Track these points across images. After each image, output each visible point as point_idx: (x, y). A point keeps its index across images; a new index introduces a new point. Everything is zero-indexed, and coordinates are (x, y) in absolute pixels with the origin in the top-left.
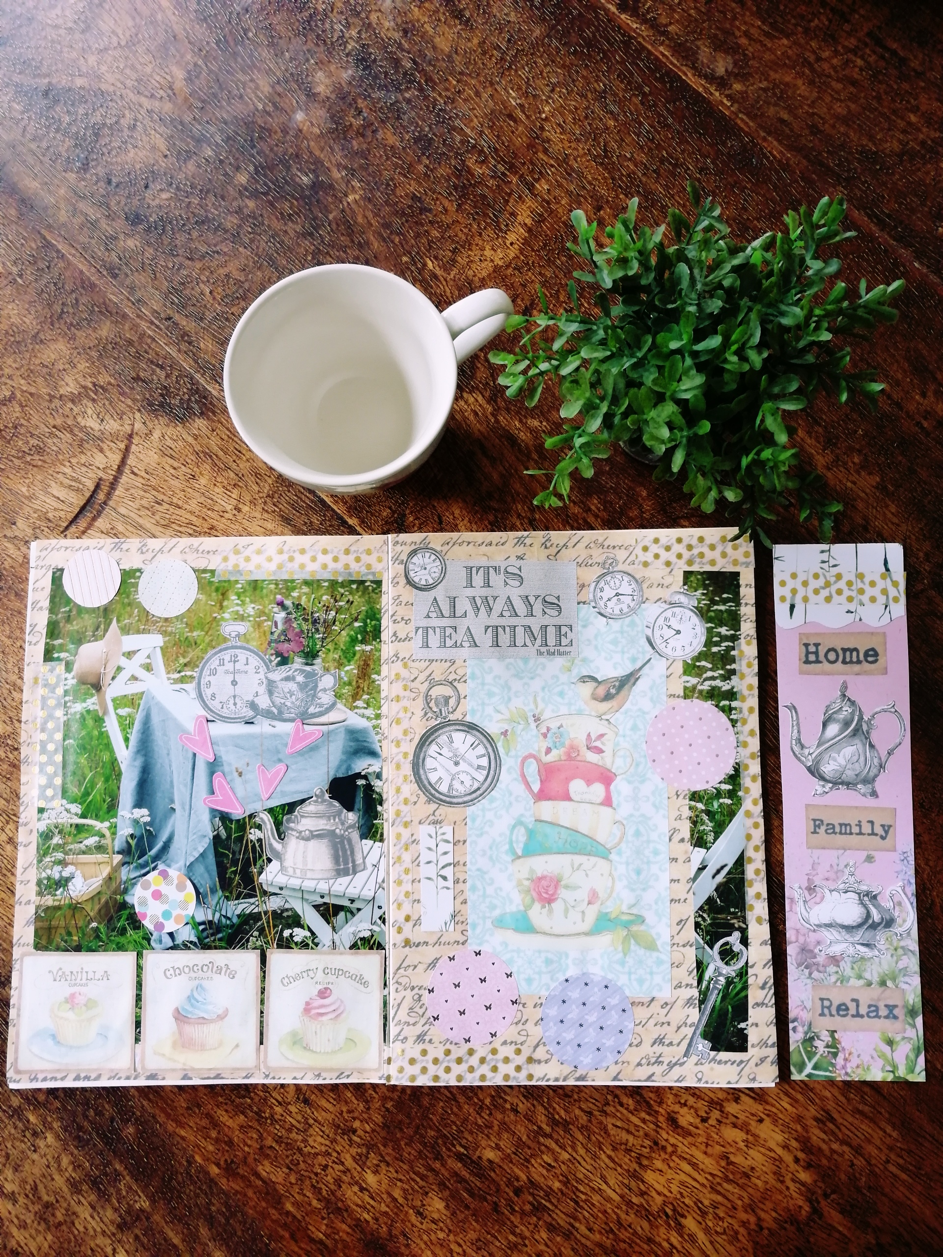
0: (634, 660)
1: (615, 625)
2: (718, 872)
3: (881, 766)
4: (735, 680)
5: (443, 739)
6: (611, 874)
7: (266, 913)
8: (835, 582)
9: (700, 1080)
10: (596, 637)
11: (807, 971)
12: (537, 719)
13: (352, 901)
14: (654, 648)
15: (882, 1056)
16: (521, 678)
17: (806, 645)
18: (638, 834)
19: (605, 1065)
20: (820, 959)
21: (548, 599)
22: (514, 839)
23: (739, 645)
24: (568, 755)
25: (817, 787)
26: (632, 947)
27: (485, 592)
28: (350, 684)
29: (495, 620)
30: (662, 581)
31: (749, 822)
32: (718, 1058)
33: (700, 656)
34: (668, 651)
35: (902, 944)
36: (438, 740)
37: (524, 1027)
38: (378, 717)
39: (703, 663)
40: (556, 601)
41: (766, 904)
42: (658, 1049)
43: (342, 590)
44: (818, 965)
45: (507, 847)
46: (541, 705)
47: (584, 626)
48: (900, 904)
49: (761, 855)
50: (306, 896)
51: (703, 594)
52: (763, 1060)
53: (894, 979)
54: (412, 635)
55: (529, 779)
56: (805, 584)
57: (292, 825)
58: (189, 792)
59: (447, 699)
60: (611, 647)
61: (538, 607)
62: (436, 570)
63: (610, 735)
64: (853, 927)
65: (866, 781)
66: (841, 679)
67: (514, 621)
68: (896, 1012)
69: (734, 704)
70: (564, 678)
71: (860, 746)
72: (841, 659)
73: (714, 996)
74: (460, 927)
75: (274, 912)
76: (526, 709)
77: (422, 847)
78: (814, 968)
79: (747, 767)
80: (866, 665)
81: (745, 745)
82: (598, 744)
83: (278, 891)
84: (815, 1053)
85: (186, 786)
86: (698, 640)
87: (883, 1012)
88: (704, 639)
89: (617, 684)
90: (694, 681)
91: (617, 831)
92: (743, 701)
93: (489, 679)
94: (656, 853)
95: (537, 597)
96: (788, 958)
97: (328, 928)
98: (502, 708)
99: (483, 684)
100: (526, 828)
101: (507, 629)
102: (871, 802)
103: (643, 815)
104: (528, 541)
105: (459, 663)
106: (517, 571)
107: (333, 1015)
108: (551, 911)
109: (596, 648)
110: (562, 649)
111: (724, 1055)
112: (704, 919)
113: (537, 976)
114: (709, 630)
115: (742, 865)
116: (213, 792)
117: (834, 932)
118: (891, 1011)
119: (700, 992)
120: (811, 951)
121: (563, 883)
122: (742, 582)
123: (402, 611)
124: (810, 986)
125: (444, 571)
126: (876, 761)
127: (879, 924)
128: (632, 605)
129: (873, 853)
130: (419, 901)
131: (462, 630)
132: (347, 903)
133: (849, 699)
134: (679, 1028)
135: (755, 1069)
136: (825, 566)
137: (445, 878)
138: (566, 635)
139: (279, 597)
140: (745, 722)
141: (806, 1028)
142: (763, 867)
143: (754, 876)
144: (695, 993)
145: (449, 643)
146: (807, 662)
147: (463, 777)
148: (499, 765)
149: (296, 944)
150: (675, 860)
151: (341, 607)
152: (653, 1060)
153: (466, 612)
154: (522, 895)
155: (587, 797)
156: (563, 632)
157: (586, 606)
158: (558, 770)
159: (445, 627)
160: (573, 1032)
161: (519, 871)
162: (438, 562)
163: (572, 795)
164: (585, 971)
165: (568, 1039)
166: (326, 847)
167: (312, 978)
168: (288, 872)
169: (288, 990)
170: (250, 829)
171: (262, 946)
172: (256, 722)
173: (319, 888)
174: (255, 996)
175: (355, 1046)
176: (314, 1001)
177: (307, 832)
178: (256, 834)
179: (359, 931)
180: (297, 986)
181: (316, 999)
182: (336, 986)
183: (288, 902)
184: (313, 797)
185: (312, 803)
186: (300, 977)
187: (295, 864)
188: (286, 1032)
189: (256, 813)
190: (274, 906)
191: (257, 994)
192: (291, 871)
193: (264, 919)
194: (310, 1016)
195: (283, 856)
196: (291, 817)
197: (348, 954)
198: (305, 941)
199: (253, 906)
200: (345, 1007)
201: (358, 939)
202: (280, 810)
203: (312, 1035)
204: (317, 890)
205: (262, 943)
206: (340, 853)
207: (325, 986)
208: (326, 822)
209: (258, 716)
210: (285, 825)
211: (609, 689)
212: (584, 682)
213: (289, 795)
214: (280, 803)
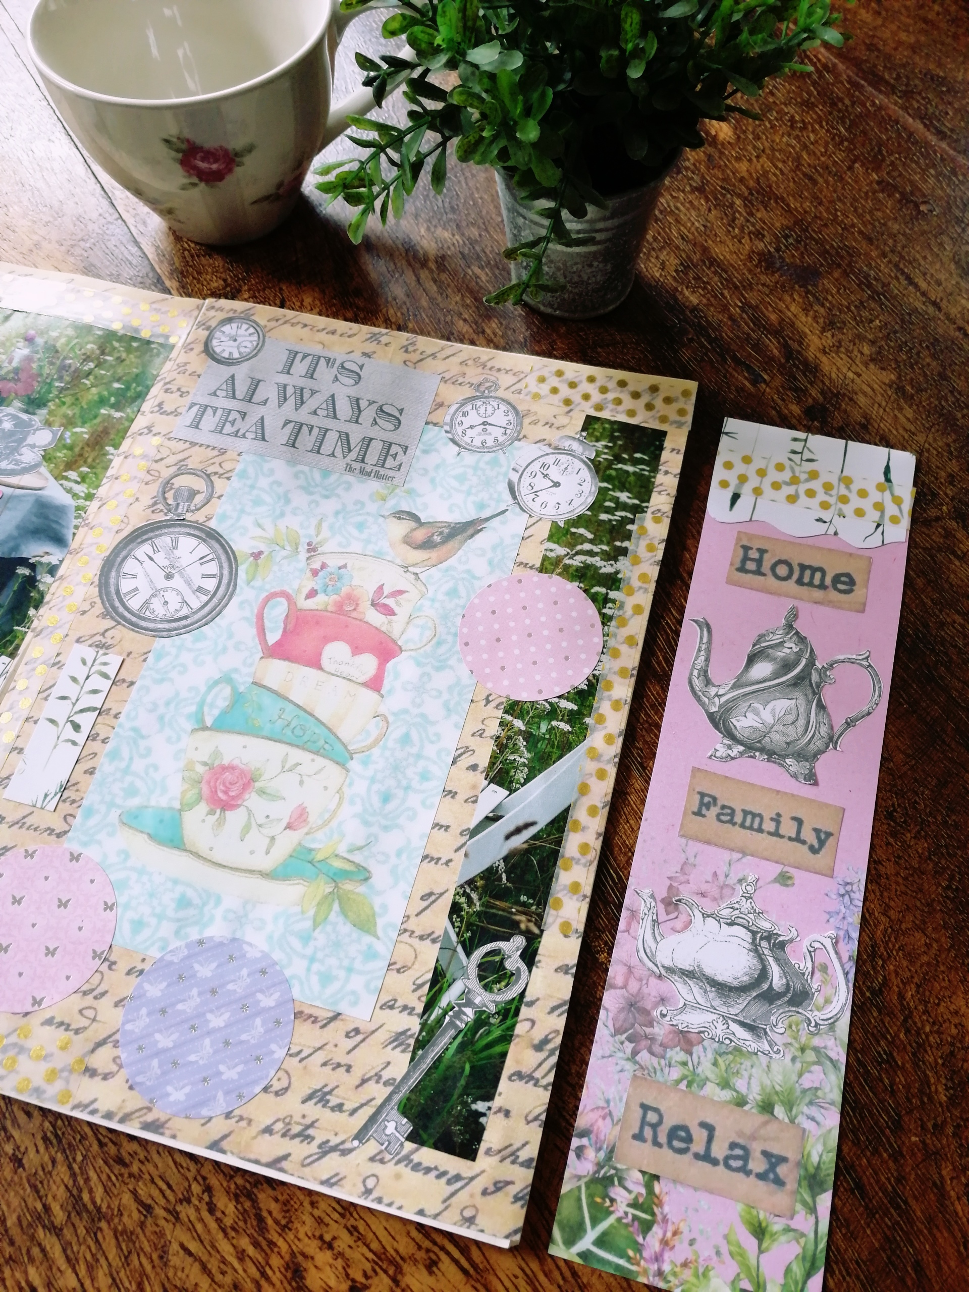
0: (482, 506)
1: (469, 458)
2: (518, 831)
3: (831, 739)
4: (623, 564)
5: (164, 541)
6: (339, 791)
8: (807, 480)
9: (368, 1192)
10: (438, 467)
11: (629, 1047)
12: (312, 549)
14: (515, 498)
15: (738, 1254)
16: (311, 493)
17: (746, 549)
18: (406, 740)
19: (205, 1112)
20: (660, 1031)
21: (387, 408)
22: (209, 699)
23: (644, 519)
24: (340, 608)
25: (718, 746)
26: (333, 916)
27: (302, 382)
28: (71, 448)
29: (303, 415)
30: (553, 420)
31: (592, 766)
32: (416, 1158)
33: (580, 521)
34: (536, 506)
35: (816, 1041)
36: (157, 541)
37: (95, 1003)
38: (89, 497)
39: (582, 531)
40: (397, 414)
41: (585, 907)
42: (313, 1111)
43: (116, 344)
44: (653, 1040)
45: (193, 709)
46: (325, 533)
47: (425, 452)
48: (824, 968)
49: (598, 824)
51: (606, 447)
52: (499, 1186)
53: (789, 1105)
54: (182, 410)
55: (267, 624)
56: (762, 473)
59: (193, 494)
60: (455, 483)
61: (368, 414)
62: (249, 345)
63: (413, 594)
64: (731, 989)
65: (800, 756)
66: (790, 603)
67: (329, 423)
68: (782, 1170)
69: (612, 594)
70: (372, 507)
71: (802, 702)
72: (796, 576)
73: (446, 1040)
74: (65, 808)
76: (301, 532)
77: (63, 677)
78: (644, 1043)
79: (609, 686)
80: (833, 595)
81: (616, 654)
82: (390, 602)
84: (609, 1213)
86: (583, 499)
87: (758, 1164)
88: (591, 500)
89: (446, 531)
90: (561, 551)
91: (374, 726)
92: (631, 593)
93: (264, 482)
94: (425, 776)
95: (371, 403)
96: (602, 1012)
98: (267, 522)
99: (252, 487)
100: (234, 689)
101: (316, 431)
102: (805, 790)
103: (423, 716)
104: (384, 339)
105: (230, 454)
106: (357, 369)
108: (221, 822)
109: (433, 481)
110: (382, 471)
111: (429, 1156)
112: (470, 901)
113: (154, 921)
114: (602, 492)
115: (561, 830)
117: (696, 989)
118: (773, 1167)
119: (423, 1025)
120: (647, 1013)
121: (257, 785)
122: (667, 444)
123: (181, 380)
124: (628, 1075)
125: (258, 349)
126: (824, 730)
127: (779, 995)
128: (501, 439)
129: (792, 871)
130: (21, 751)
131: (253, 418)
133: (797, 633)
134: (364, 1081)
135: (479, 1200)
136: (797, 458)
137: (77, 727)
138: (395, 456)
140: (623, 623)
141: (602, 1155)
142: (597, 844)
143: (577, 855)
144: (414, 1024)
145: (228, 428)
146: (742, 569)
147: (170, 596)
148: (230, 593)
150: (452, 794)
151: (105, 361)
152: (296, 1129)
153: (267, 400)
154: (186, 786)
155: (345, 670)
156: (392, 452)
157: (436, 428)
158: (317, 623)
159: (230, 411)
160: (175, 1036)
161: (196, 749)
162: (255, 338)
163: (325, 662)
164: (238, 935)
165: (160, 1046)
211: (433, 535)
212: (399, 518)
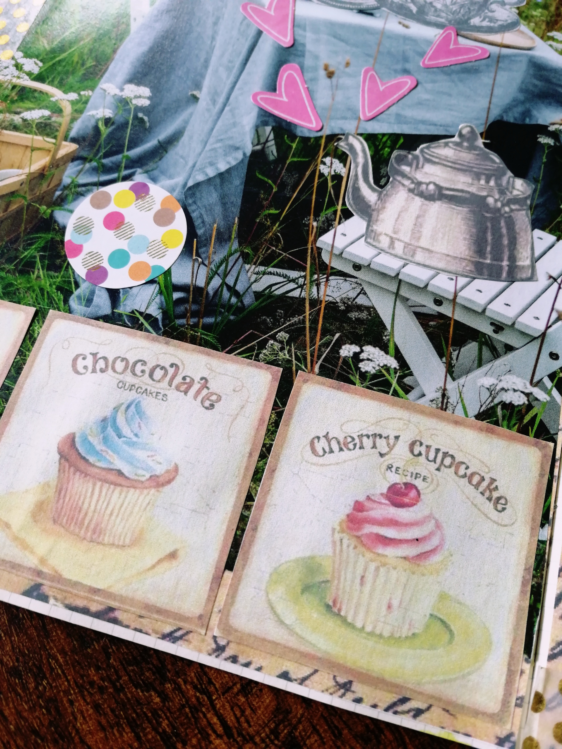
7: (315, 303)
13: (498, 328)
28: (545, 7)
50: (403, 292)
57: (406, 169)
58: (232, 79)
75: (332, 306)
83: (349, 270)
85: (229, 69)
97: (438, 364)
107: (411, 551)
116: (273, 88)
132: (487, 330)
149: (363, 376)
166: (463, 219)
167: (382, 455)
168: (379, 242)
169: (322, 465)
170: (325, 156)
171: (289, 361)
172: (378, 15)
173: (434, 285)
174: (246, 459)
175: (451, 641)
176: (375, 505)
177: (431, 187)
178: (334, 166)
179: (503, 389)
180: (345, 461)
181: (380, 503)
182: (432, 488)
183: (365, 294)
184: (453, 136)
185: (450, 145)
186: (355, 445)
187: (395, 232)
188: (293, 557)
189: (344, 135)
190: (335, 295)
191: (251, 454)
192: (384, 242)
193: (308, 313)
194: (358, 537)
195: (375, 214)
196: (406, 157)
197: (471, 426)
198: (384, 376)
199: (292, 285)
200: (442, 540)
201: (497, 405)
202: (389, 142)
203: (353, 582)
204: (429, 288)
205: (291, 356)
206: (489, 238)
207: (408, 479)
208: (470, 181)
209: (384, 9)
210: (392, 165)
213: (410, 123)
214: (390, 131)
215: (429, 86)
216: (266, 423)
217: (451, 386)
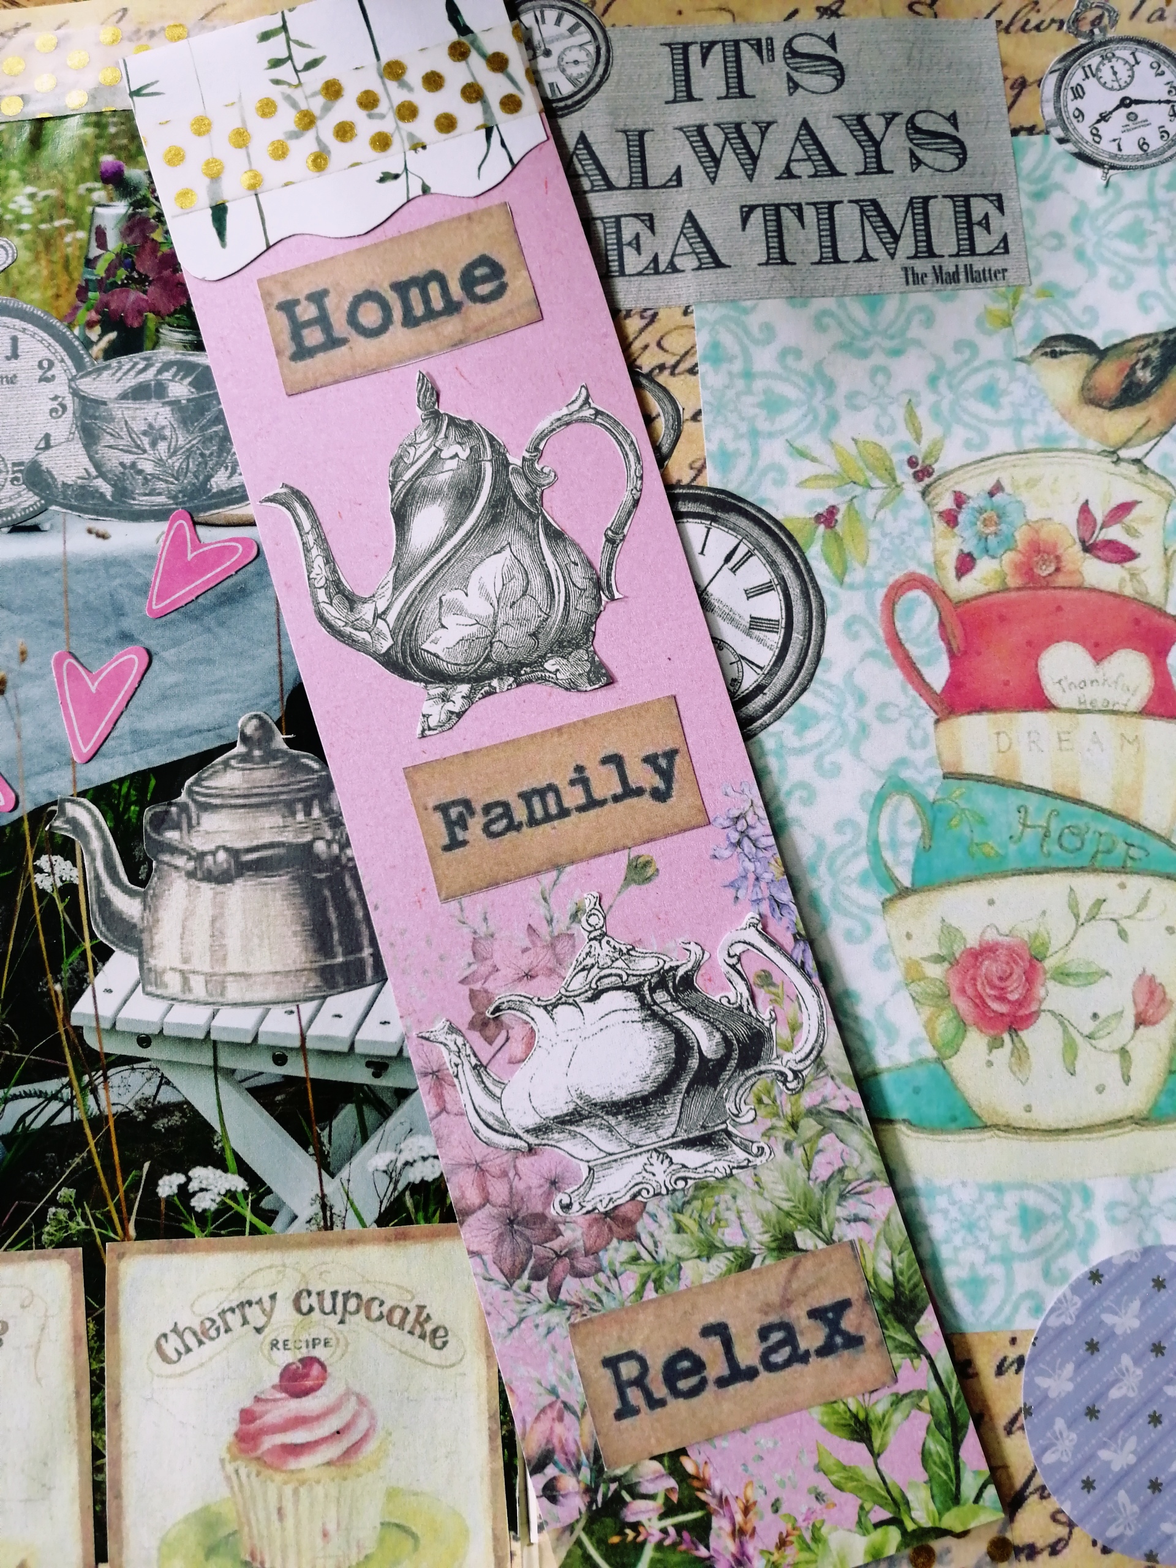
1: (1133, 187)
7: (98, 1122)
10: (1076, 223)
12: (922, 472)
13: (379, 1066)
16: (864, 354)
21: (924, 122)
22: (883, 836)
24: (1027, 570)
27: (731, 111)
29: (769, 186)
40: (948, 128)
45: (863, 863)
46: (931, 431)
47: (1039, 196)
50: (226, 1061)
55: (914, 652)
57: (172, 835)
60: (1127, 249)
61: (895, 146)
62: (581, 56)
63: (1150, 506)
67: (827, 189)
70: (992, 347)
75: (124, 1119)
76: (887, 442)
82: (1115, 533)
83: (134, 1050)
89: (1155, 354)
93: (765, 359)
95: (890, 118)
97: (304, 1163)
98: (812, 442)
99: (749, 375)
100: (918, 800)
101: (809, 213)
105: (669, 317)
106: (824, 49)
107: (332, 1451)
108: (1020, 1055)
109: (1080, 254)
110: (978, 264)
113: (997, 1270)
121: (1049, 963)
125: (604, 58)
131: (671, 223)
132: (362, 1076)
138: (986, 224)
139: (107, 159)
145: (634, 261)
148: (816, 612)
149: (202, 1218)
153: (678, 172)
154: (927, 1011)
155: (1097, 695)
156: (977, 216)
157: (1037, 139)
158: (1002, 618)
159: (618, 219)
160: (1132, 1443)
161: (909, 936)
162: (583, 35)
163: (1052, 691)
164: (1149, 1240)
165: (1116, 1467)
166: (285, 898)
167: (258, 1330)
168: (166, 986)
169: (181, 1375)
170: (37, 857)
171: (89, 1233)
172: (46, 526)
173: (266, 1033)
174: (73, 1404)
175: (416, 1548)
176: (269, 1406)
177: (222, 856)
178: (57, 870)
179: (407, 1164)
180: (211, 1359)
181: (275, 1400)
182: (339, 1352)
183: (168, 1083)
184: (233, 745)
185: (233, 762)
186: (218, 1329)
187: (186, 961)
188: (180, 1516)
189: (55, 803)
190: (124, 1100)
191: (78, 1394)
192: (173, 984)
193: (92, 1143)
194: (258, 1459)
195: (145, 936)
196: (167, 812)
197: (375, 1240)
198: (231, 1208)
199: (55, 1106)
200: (373, 1418)
201: (403, 1193)
202: (133, 792)
203: (268, 1519)
204: (262, 1041)
205: (88, 1223)
206: (333, 916)
207: (304, 1353)
208: (280, 821)
209: (54, 508)
210: (149, 837)
211: (1133, 370)
212: (1054, 355)
213: (158, 742)
214: (131, 771)
215: (170, 655)
216: (85, 1340)
217: (332, 1187)
